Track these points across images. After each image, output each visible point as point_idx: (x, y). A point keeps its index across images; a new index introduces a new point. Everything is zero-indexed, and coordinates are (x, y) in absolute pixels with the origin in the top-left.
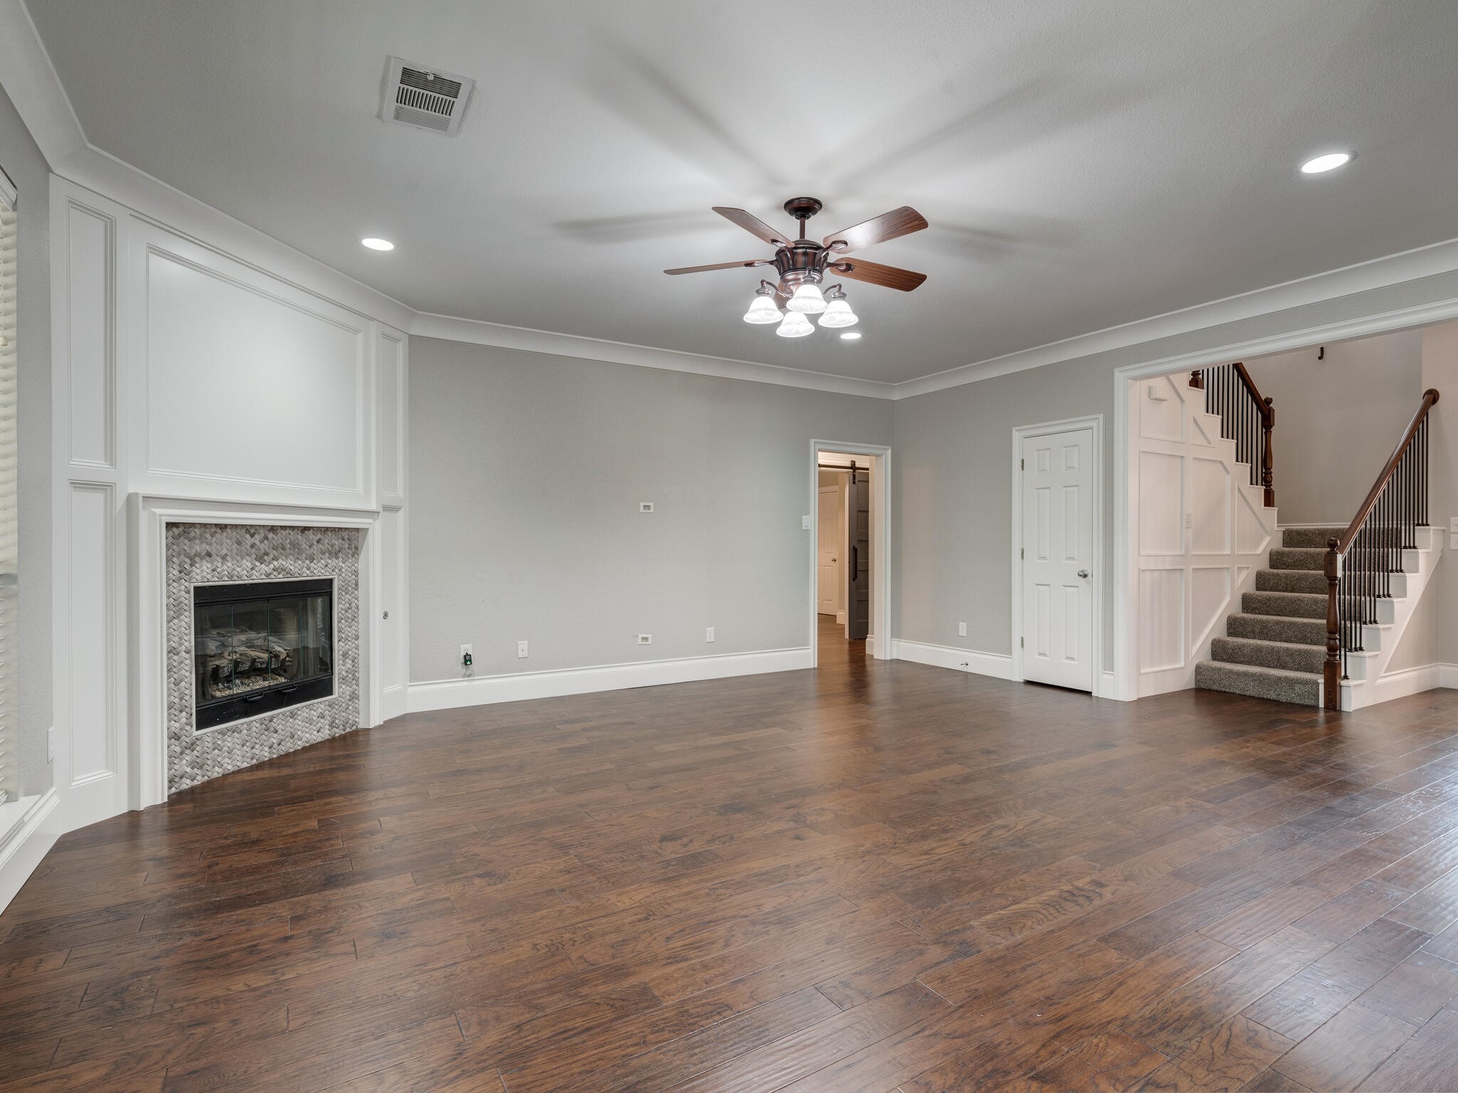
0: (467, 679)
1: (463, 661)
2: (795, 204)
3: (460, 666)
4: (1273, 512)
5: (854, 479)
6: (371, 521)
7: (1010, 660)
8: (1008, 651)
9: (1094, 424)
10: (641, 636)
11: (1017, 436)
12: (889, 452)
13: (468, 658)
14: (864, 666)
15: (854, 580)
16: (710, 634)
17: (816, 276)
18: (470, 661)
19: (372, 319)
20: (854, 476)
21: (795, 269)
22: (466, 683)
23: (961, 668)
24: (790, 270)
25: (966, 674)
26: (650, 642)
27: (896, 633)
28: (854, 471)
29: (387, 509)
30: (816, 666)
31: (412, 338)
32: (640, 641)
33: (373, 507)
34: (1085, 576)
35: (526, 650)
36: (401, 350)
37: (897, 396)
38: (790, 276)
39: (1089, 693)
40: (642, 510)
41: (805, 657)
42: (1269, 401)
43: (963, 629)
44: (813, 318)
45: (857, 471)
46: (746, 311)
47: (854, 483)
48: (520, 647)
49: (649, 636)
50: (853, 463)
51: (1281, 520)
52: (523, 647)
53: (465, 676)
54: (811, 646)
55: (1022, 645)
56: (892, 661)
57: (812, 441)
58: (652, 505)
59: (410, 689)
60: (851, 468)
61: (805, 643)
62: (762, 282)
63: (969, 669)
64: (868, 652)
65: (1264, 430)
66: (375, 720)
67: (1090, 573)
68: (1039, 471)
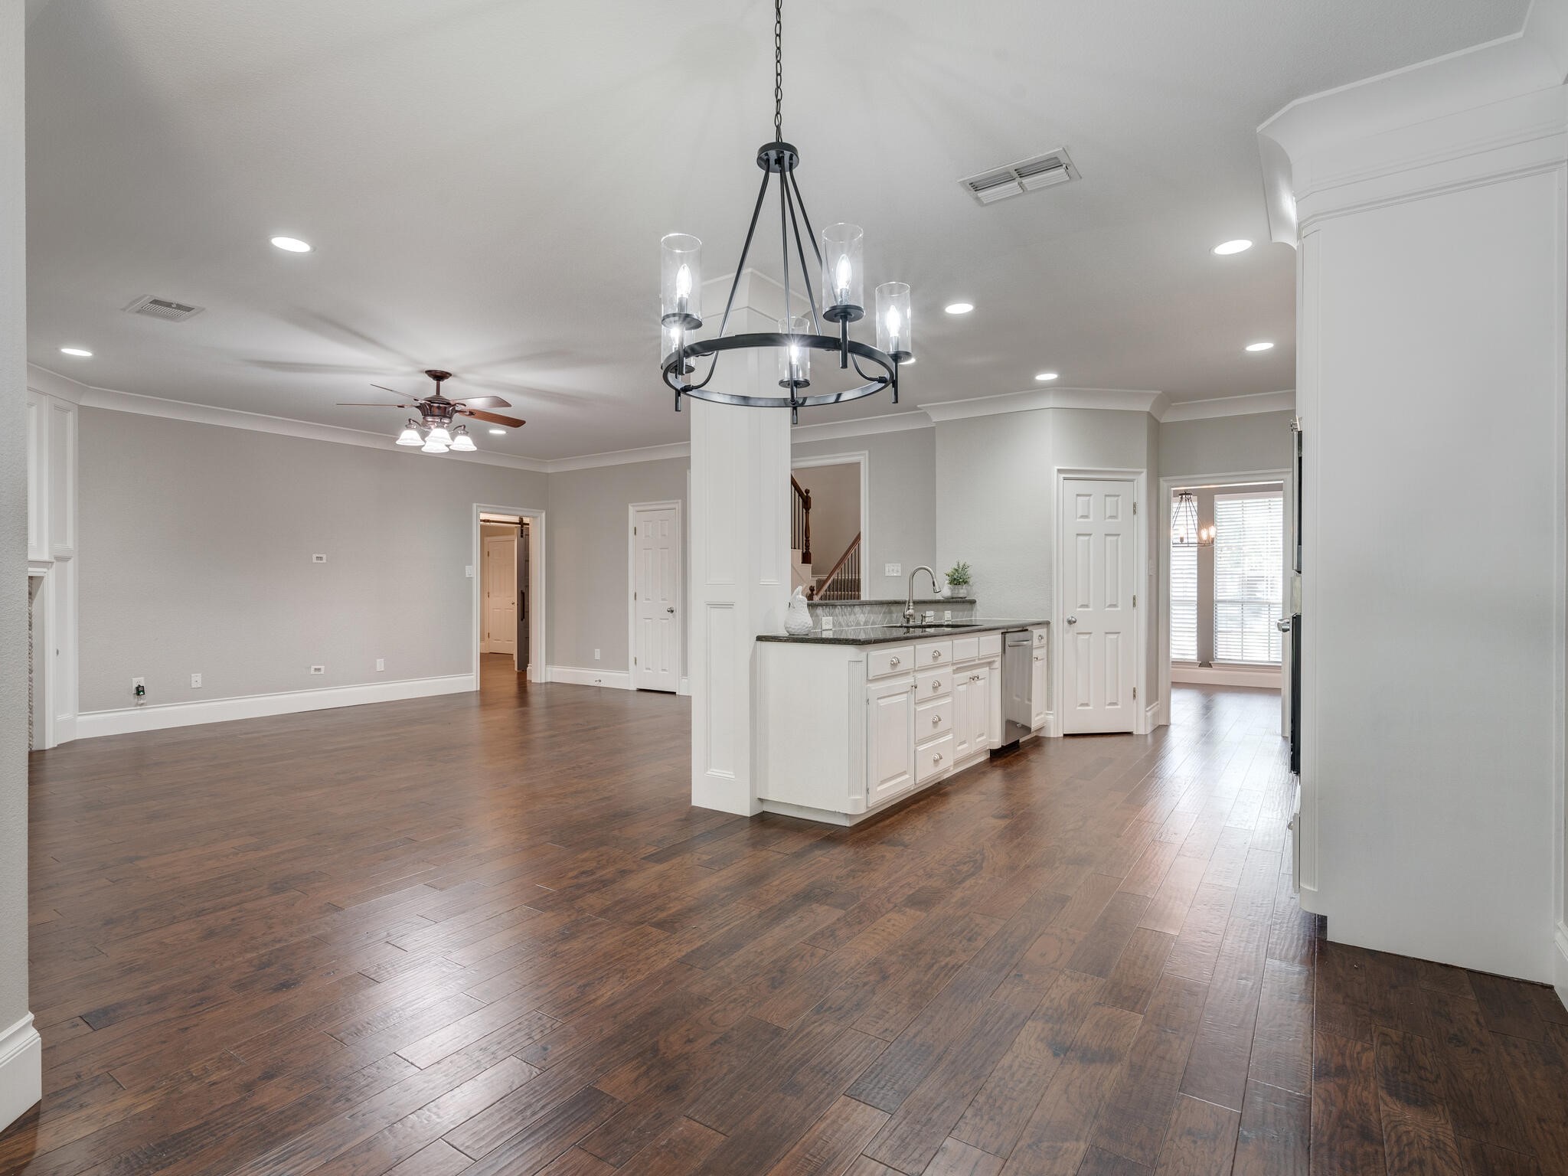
0: (139, 707)
1: (134, 691)
2: (433, 373)
3: (132, 696)
4: (809, 567)
5: (522, 533)
6: (45, 570)
7: (627, 675)
8: (626, 668)
9: (676, 506)
10: (313, 667)
11: (631, 509)
12: (544, 515)
13: (140, 689)
14: (526, 687)
15: (522, 620)
16: (380, 665)
17: (446, 421)
18: (143, 691)
19: (45, 394)
20: (522, 531)
21: (433, 415)
22: (138, 712)
23: (596, 684)
24: (428, 415)
25: (600, 687)
26: (322, 672)
27: (550, 660)
28: (522, 527)
29: (59, 559)
30: (479, 689)
31: (81, 408)
32: (313, 672)
33: (46, 557)
34: (672, 611)
35: (200, 681)
36: (71, 418)
37: (550, 470)
38: (430, 419)
39: (674, 693)
40: (315, 561)
41: (469, 682)
42: (807, 491)
43: (597, 655)
44: (448, 446)
45: (525, 526)
46: (398, 439)
47: (522, 536)
48: (193, 680)
49: (322, 667)
50: (521, 520)
51: (814, 572)
52: (197, 679)
53: (137, 705)
54: (474, 673)
55: (636, 663)
56: (546, 683)
57: (475, 505)
58: (324, 556)
59: (79, 718)
60: (519, 524)
61: (469, 670)
62: (410, 420)
63: (602, 685)
64: (528, 678)
65: (804, 511)
66: (50, 744)
67: (674, 609)
68: (646, 536)
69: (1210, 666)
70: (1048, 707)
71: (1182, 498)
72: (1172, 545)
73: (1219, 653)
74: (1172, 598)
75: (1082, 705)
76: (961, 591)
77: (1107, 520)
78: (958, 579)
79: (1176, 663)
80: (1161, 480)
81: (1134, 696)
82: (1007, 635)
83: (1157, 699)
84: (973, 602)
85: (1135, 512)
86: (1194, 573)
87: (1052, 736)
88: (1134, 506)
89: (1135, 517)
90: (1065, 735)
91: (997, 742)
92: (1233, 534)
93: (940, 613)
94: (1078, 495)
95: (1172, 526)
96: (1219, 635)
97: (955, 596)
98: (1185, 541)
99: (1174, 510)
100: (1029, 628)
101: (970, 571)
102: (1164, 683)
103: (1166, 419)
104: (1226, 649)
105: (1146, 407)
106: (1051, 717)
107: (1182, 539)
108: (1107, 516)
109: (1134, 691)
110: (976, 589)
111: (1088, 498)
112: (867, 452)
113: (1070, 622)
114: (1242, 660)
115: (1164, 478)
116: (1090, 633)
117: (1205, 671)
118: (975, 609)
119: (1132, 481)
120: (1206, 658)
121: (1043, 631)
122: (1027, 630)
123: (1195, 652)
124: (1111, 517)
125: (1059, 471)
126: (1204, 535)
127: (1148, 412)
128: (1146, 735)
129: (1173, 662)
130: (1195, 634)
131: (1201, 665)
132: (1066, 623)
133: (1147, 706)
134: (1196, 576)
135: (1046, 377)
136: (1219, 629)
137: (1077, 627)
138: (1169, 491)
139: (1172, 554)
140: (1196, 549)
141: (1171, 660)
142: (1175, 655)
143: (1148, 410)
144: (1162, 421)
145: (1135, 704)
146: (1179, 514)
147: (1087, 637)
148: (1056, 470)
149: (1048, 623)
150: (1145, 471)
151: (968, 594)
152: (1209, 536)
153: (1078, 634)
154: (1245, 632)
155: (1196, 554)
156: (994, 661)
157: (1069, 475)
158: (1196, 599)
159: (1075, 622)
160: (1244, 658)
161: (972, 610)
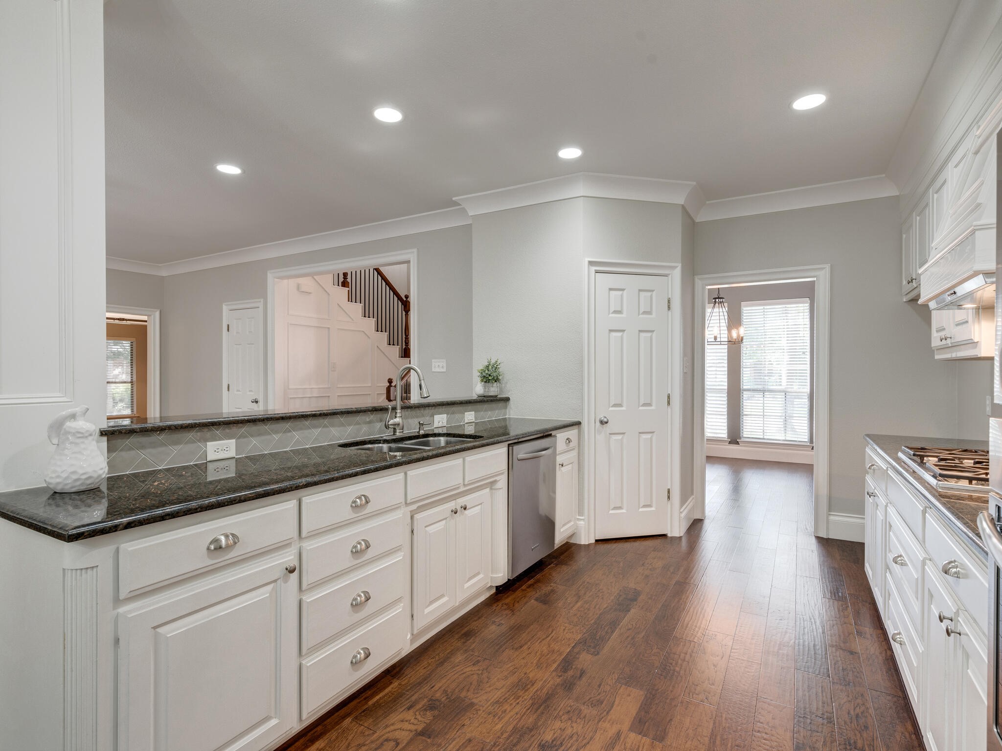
9: (260, 305)
11: (225, 308)
12: (157, 314)
34: (257, 402)
37: (164, 273)
65: (404, 313)
67: (259, 400)
68: (237, 333)
69: (738, 443)
70: (579, 513)
71: (715, 302)
72: (706, 343)
73: (745, 433)
74: (707, 387)
75: (615, 508)
76: (492, 389)
77: (641, 316)
78: (490, 376)
79: (710, 440)
80: (697, 279)
81: (669, 497)
82: (516, 448)
83: (692, 494)
84: (507, 400)
85: (669, 308)
86: (724, 367)
87: (583, 543)
88: (669, 301)
89: (670, 313)
90: (597, 541)
91: (501, 575)
92: (756, 334)
93: (457, 416)
94: (610, 289)
95: (706, 327)
96: (745, 418)
97: (486, 394)
98: (718, 340)
99: (708, 314)
100: (553, 433)
101: (502, 369)
102: (699, 458)
103: (701, 217)
104: (750, 429)
105: (680, 199)
106: (582, 522)
107: (715, 338)
108: (641, 312)
109: (669, 492)
110: (511, 387)
111: (621, 292)
112: (415, 250)
113: (602, 423)
114: (764, 439)
115: (700, 277)
116: (624, 433)
117: (734, 447)
118: (508, 407)
119: (666, 276)
120: (734, 438)
121: (572, 433)
122: (550, 435)
123: (726, 432)
124: (645, 313)
125: (591, 263)
126: (734, 334)
127: (683, 206)
128: (680, 538)
129: (707, 439)
130: (726, 417)
131: (730, 443)
132: (598, 424)
133: (681, 506)
134: (726, 369)
135: (570, 153)
136: (745, 413)
137: (608, 428)
138: (704, 288)
139: (706, 351)
140: (726, 347)
141: (706, 438)
142: (709, 433)
143: (682, 203)
144: (698, 220)
145: (669, 506)
146: (713, 318)
147: (620, 437)
148: (586, 263)
149: (578, 424)
150: (679, 265)
151: (501, 390)
152: (738, 335)
153: (610, 434)
154: (766, 416)
155: (726, 351)
156: (495, 482)
157: (601, 267)
158: (726, 388)
159: (606, 423)
160: (765, 437)
161: (506, 408)
